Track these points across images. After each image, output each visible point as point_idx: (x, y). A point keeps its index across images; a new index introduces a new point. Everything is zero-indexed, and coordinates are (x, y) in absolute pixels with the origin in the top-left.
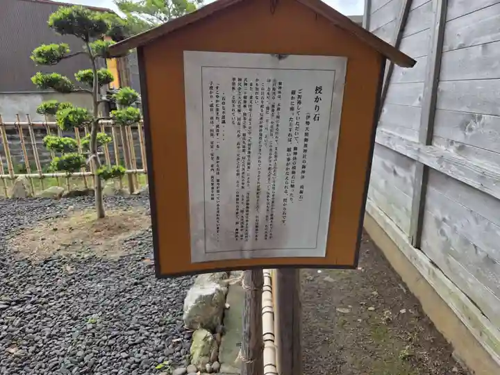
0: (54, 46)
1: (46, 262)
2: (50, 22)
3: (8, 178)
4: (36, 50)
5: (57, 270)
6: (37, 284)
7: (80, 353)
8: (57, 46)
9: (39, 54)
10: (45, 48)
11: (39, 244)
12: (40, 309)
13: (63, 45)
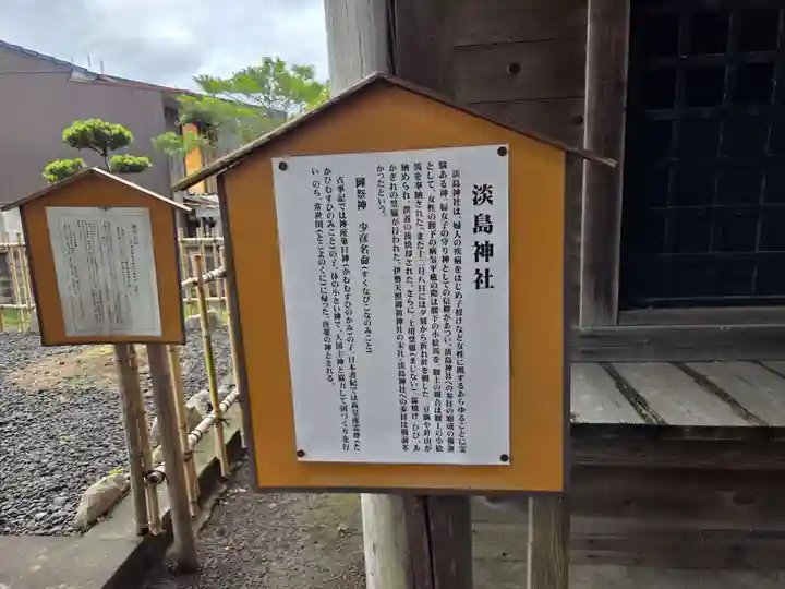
0: (69, 163)
1: (41, 392)
2: (64, 137)
3: (25, 309)
4: (48, 168)
5: (50, 400)
6: (26, 410)
7: (44, 461)
8: (71, 162)
9: (51, 171)
10: (58, 164)
11: (41, 377)
12: (20, 429)
13: (78, 160)
